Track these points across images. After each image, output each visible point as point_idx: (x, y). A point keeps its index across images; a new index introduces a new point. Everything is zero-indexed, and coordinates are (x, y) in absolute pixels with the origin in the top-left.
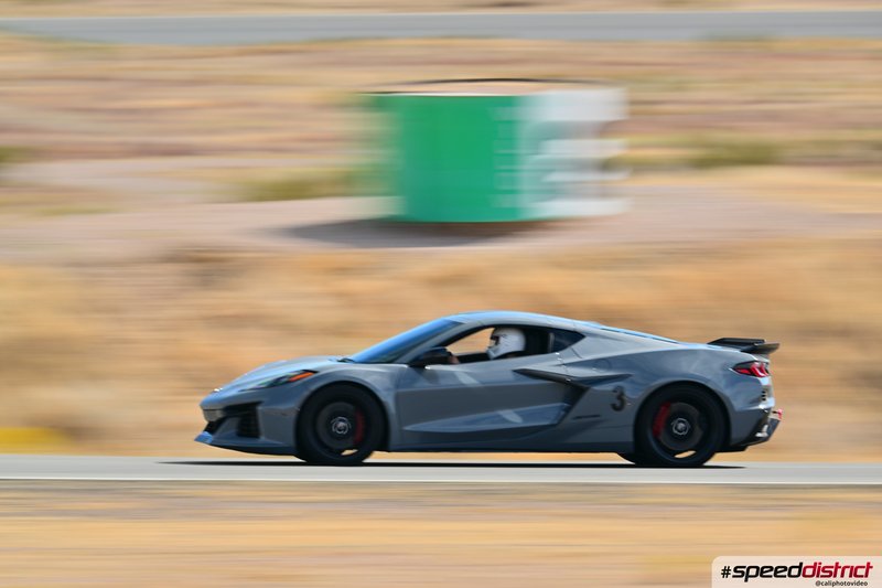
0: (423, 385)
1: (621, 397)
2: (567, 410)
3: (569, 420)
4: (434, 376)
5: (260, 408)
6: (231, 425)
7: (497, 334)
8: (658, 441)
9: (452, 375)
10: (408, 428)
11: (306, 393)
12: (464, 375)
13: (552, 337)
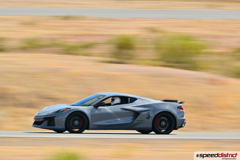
1: (149, 115)
3: (135, 122)
5: (55, 118)
6: (46, 123)
7: (114, 98)
8: (158, 127)
10: (94, 123)
13: (129, 99)
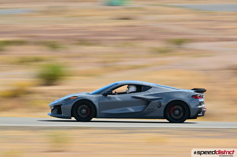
0: (106, 100)
1: (160, 104)
2: (146, 107)
3: (146, 110)
4: (110, 98)
5: (62, 106)
6: (56, 111)
8: (171, 116)
9: (114, 98)
10: (102, 112)
11: (74, 102)
12: (117, 98)
